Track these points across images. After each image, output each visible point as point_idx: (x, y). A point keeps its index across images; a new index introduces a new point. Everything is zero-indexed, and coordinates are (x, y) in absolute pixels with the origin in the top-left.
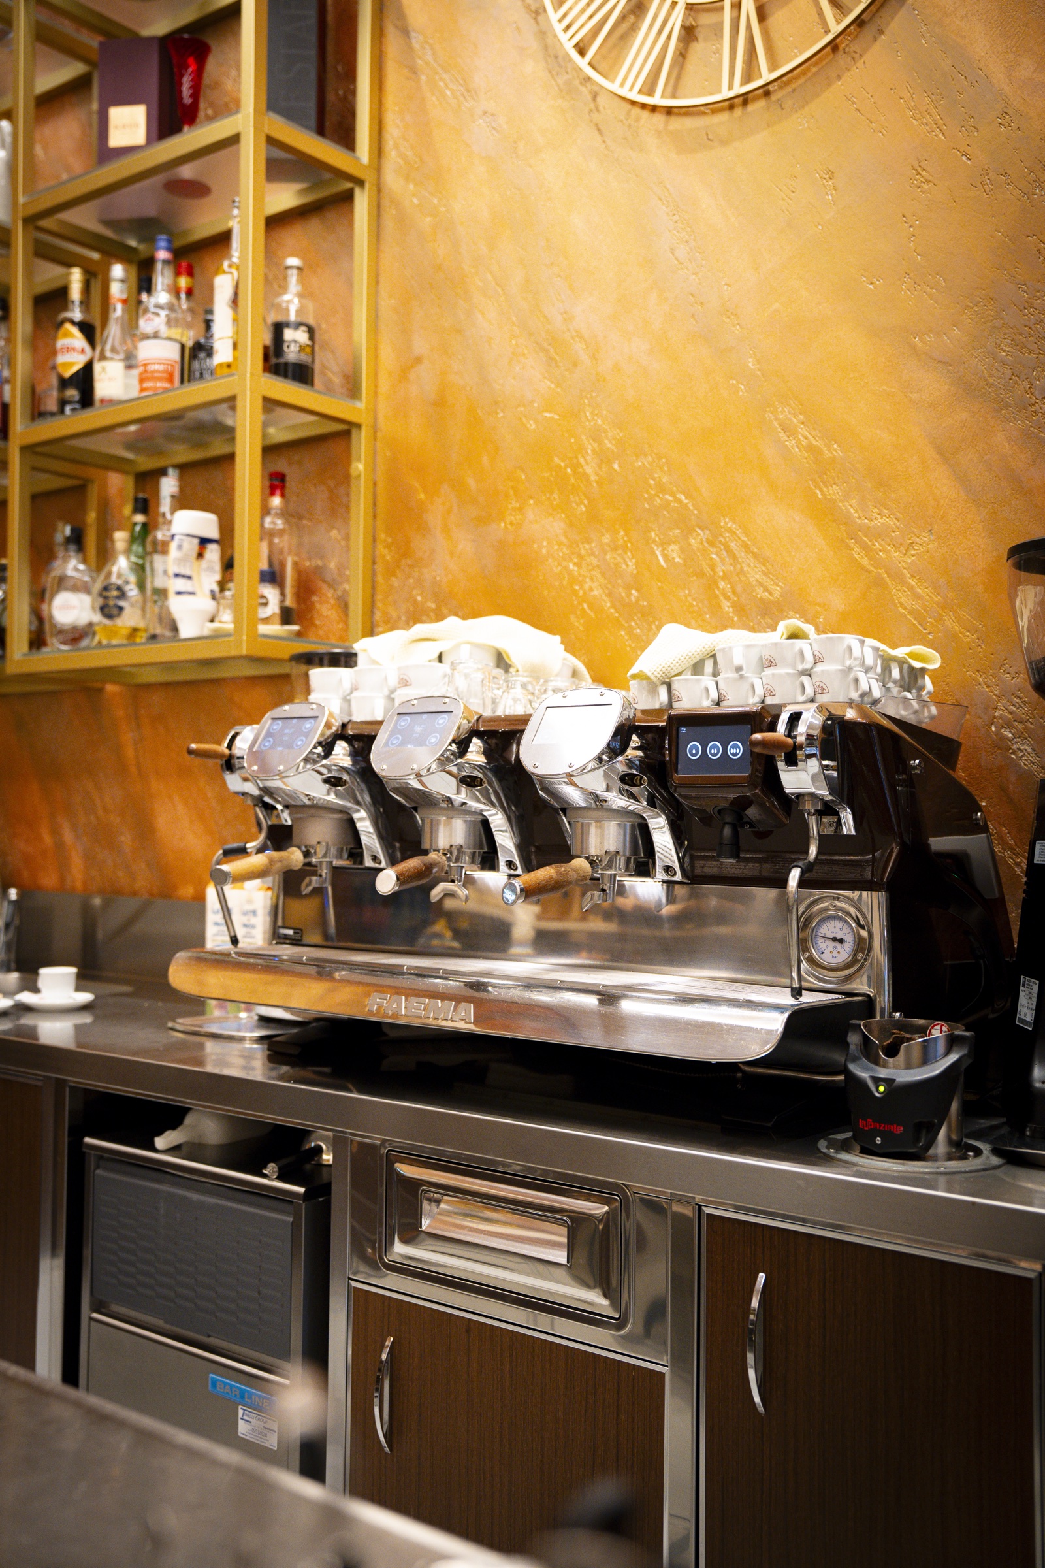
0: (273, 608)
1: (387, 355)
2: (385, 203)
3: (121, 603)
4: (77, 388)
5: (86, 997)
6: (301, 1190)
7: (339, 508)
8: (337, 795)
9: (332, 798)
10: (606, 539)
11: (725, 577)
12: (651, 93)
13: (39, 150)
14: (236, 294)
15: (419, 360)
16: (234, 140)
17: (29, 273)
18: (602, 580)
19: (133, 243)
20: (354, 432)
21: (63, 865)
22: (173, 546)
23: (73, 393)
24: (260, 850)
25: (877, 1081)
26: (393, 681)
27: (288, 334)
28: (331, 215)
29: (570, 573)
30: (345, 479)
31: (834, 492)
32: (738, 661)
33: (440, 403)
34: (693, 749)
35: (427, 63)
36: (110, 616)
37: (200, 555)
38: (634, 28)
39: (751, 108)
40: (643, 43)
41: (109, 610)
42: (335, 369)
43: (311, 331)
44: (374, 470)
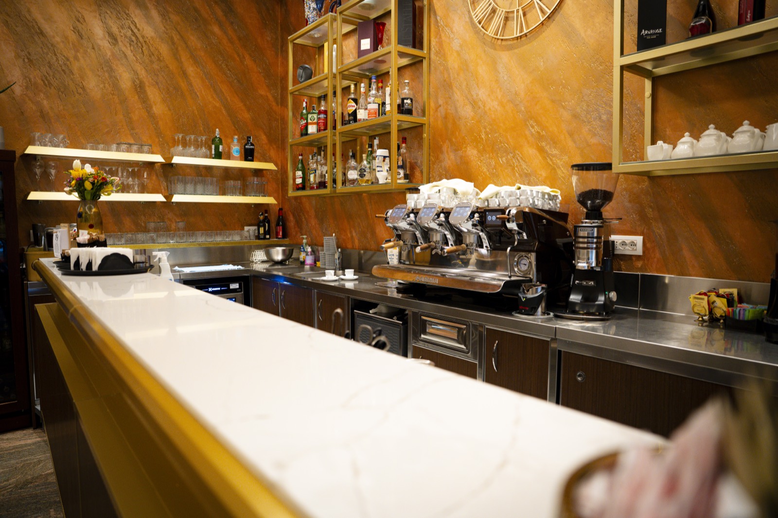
0: (402, 175)
1: (432, 104)
2: (431, 63)
3: (365, 173)
4: (353, 116)
5: (356, 277)
6: (401, 322)
7: (420, 146)
8: (412, 228)
9: (411, 228)
10: (488, 156)
11: (517, 167)
12: (497, 35)
13: (344, 47)
14: (391, 92)
15: (440, 106)
16: (390, 52)
17: (341, 83)
18: (486, 167)
19: (368, 74)
20: (424, 126)
21: (353, 242)
22: (377, 159)
23: (352, 118)
24: (394, 241)
25: (523, 297)
26: (426, 197)
27: (405, 101)
28: (417, 65)
29: (478, 165)
30: (422, 138)
31: (544, 144)
32: (502, 195)
33: (446, 117)
34: (489, 218)
35: (441, 25)
36: (362, 177)
37: (384, 161)
38: (493, 17)
39: (522, 39)
40: (494, 22)
41: (362, 175)
42: (419, 108)
43: (412, 100)
44: (429, 135)
